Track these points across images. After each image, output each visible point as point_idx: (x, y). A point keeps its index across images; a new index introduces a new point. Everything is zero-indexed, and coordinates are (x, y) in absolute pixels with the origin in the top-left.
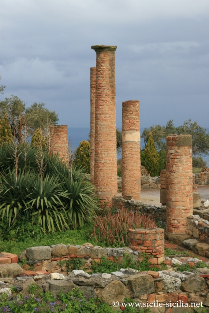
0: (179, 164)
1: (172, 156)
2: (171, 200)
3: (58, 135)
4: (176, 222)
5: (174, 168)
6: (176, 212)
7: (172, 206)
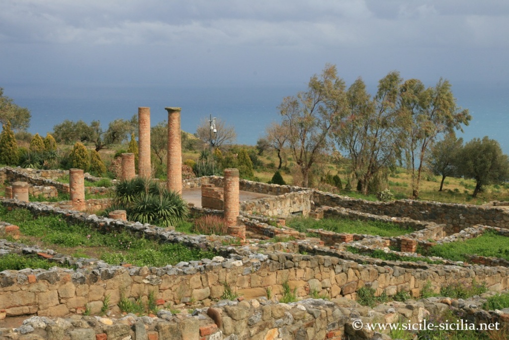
0: (233, 187)
1: (228, 182)
2: (228, 207)
3: (129, 161)
4: (231, 220)
5: (230, 189)
6: (231, 214)
7: (228, 211)
